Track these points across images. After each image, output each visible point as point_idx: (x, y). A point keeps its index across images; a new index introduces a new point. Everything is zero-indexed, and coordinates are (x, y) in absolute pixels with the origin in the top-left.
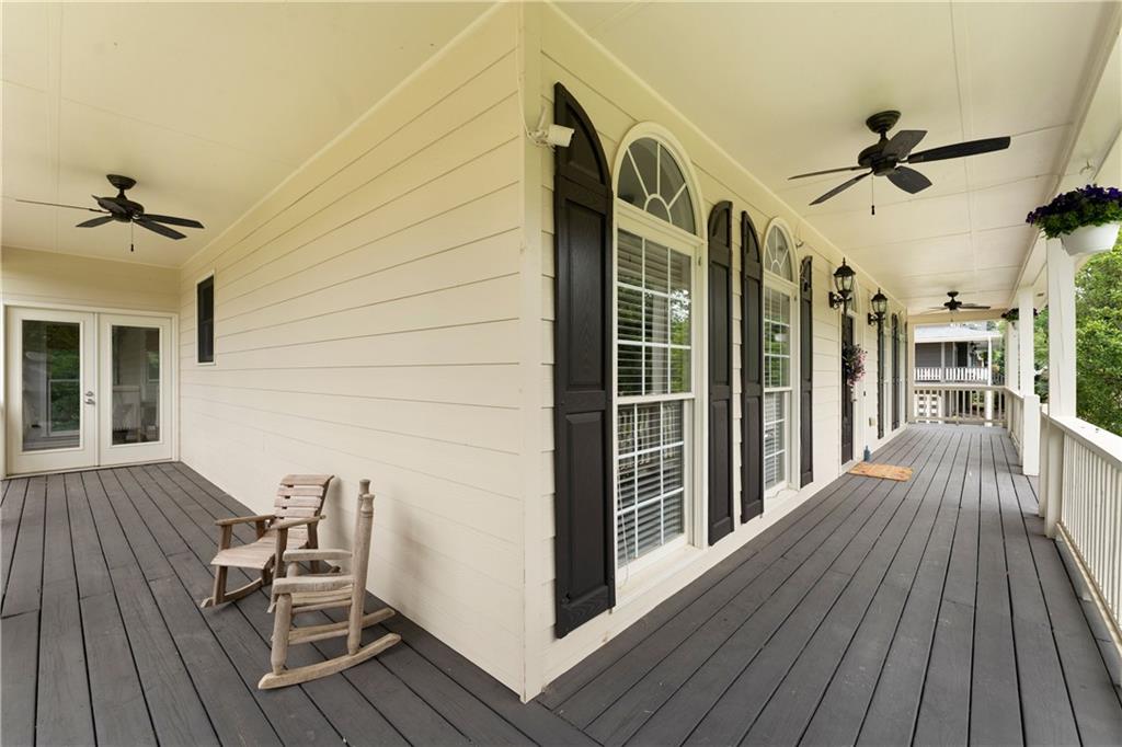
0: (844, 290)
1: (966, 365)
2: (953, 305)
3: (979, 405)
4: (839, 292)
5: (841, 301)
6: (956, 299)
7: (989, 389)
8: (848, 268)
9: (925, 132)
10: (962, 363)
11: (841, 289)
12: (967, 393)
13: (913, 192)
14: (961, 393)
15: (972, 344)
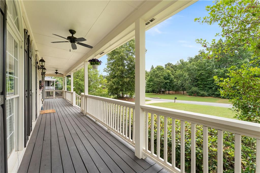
0: (42, 65)
1: (49, 86)
2: (57, 73)
3: (51, 94)
4: (41, 66)
5: (41, 68)
6: (57, 72)
7: (54, 91)
8: (43, 60)
9: (86, 40)
10: (48, 85)
11: (41, 65)
12: (49, 92)
13: (73, 49)
14: (48, 92)
15: (51, 81)
